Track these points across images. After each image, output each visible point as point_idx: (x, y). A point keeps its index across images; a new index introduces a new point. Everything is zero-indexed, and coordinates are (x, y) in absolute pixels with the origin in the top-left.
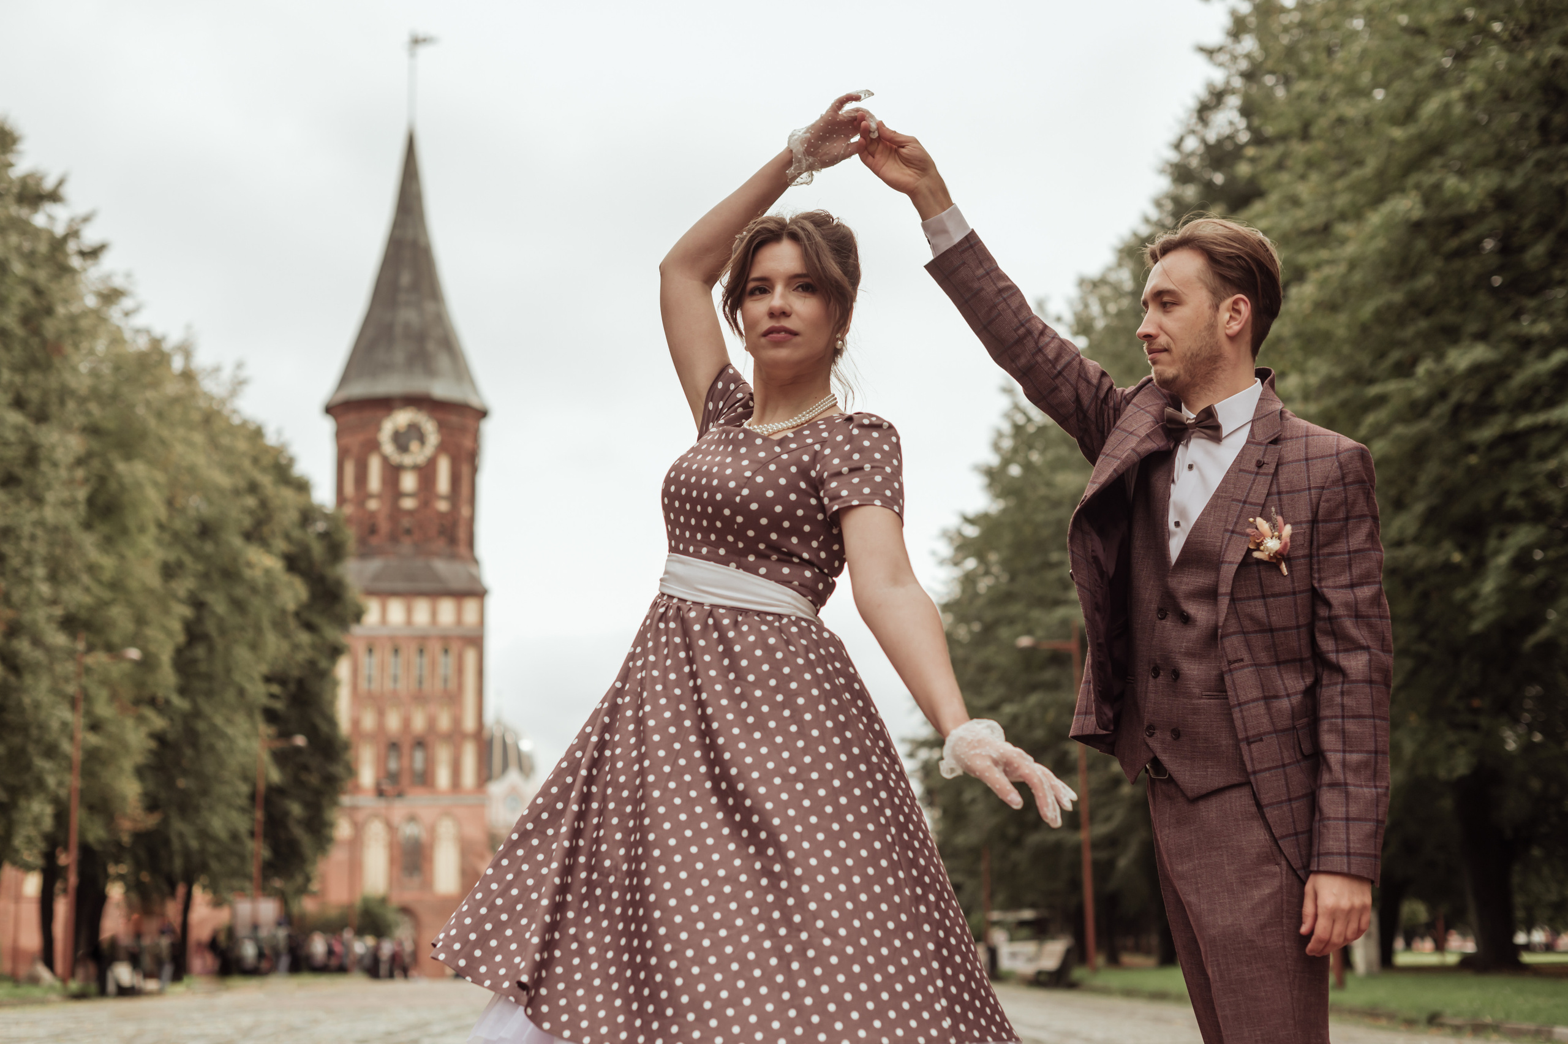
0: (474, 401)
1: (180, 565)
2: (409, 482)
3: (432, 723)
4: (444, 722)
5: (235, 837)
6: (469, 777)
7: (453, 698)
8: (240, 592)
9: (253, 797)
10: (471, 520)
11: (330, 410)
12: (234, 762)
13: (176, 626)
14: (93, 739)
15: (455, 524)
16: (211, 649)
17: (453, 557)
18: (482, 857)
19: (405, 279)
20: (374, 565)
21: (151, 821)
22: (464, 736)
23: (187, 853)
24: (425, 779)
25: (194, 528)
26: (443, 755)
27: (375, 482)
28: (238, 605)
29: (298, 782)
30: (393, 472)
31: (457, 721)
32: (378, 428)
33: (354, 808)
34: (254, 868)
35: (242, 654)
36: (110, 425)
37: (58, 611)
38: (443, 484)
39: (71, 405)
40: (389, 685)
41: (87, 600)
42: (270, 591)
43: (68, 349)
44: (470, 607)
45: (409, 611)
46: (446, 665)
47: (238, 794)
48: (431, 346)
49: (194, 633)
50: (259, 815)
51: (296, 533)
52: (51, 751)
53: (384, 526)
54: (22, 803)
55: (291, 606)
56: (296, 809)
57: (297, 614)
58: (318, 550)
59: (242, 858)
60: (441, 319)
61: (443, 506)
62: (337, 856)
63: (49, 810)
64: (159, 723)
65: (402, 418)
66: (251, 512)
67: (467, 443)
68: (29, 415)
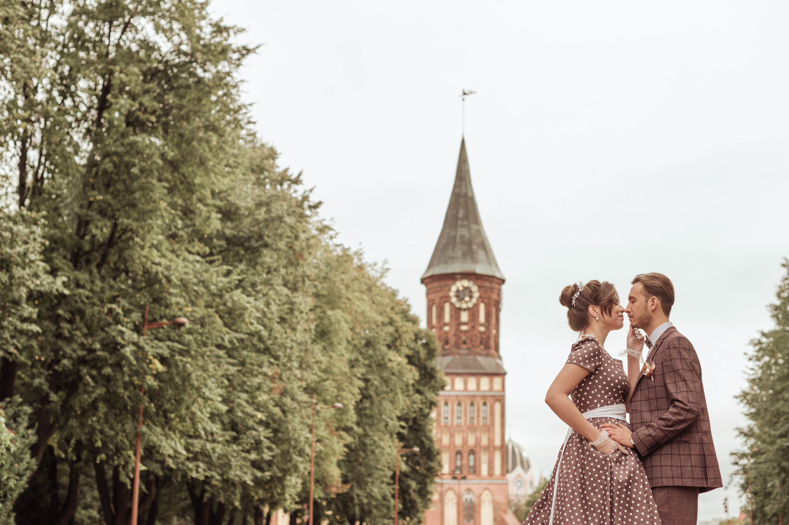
0: (497, 275)
1: (357, 360)
2: (464, 317)
3: (478, 441)
4: (484, 441)
5: (384, 498)
6: (498, 470)
7: (489, 428)
8: (385, 374)
9: (393, 477)
10: (497, 336)
11: (423, 281)
12: (384, 460)
13: (357, 391)
14: (319, 447)
15: (489, 338)
16: (372, 403)
17: (488, 355)
18: (505, 512)
19: (461, 214)
20: (449, 359)
21: (346, 488)
22: (495, 448)
23: (361, 505)
24: (475, 470)
25: (363, 342)
26: (484, 458)
27: (447, 318)
28: (386, 381)
29: (414, 471)
30: (457, 311)
31: (491, 440)
32: (449, 290)
33: (442, 485)
34: (394, 514)
35: (387, 405)
36: (324, 292)
37: (304, 384)
38: (482, 318)
39: (308, 283)
40: (456, 421)
41: (315, 378)
42: (401, 373)
43: (306, 255)
44: (497, 381)
45: (466, 383)
46: (485, 411)
47: (385, 476)
48: (475, 247)
49: (365, 396)
50: (397, 487)
51: (412, 345)
52: (301, 453)
53: (452, 340)
54: (288, 477)
55: (411, 382)
56: (414, 485)
57: (413, 385)
58: (423, 353)
59: (388, 508)
60: (479, 232)
61: (482, 329)
62: (433, 509)
63: (300, 481)
64: (349, 439)
65: (461, 284)
66: (391, 335)
67: (495, 297)
68: (289, 289)
